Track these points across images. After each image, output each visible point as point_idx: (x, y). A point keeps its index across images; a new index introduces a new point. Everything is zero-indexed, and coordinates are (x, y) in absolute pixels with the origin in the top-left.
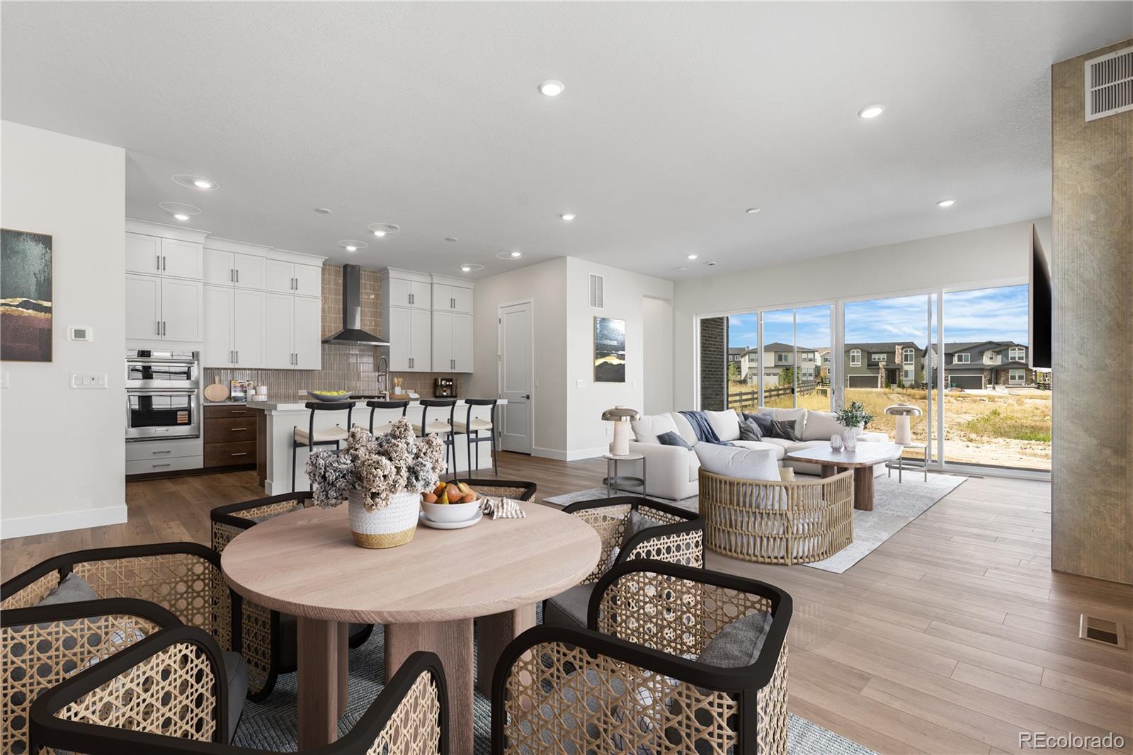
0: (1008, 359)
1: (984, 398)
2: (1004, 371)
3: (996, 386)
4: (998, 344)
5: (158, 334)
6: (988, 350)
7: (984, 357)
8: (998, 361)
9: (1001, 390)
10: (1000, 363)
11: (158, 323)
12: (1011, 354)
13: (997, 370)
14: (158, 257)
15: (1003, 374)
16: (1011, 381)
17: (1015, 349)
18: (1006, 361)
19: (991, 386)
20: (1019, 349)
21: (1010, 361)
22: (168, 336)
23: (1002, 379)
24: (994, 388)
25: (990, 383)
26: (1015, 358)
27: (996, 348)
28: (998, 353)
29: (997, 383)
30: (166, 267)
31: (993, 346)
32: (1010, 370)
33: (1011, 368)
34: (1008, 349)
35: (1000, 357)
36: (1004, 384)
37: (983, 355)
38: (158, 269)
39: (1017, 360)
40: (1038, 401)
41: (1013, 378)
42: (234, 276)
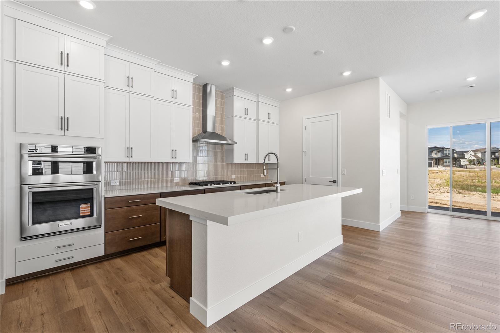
0: (443, 154)
1: (438, 172)
2: (442, 159)
3: (439, 166)
4: (439, 148)
5: (61, 129)
6: (435, 150)
7: (433, 153)
8: (439, 155)
9: (441, 168)
10: (440, 156)
11: (61, 118)
12: (445, 152)
13: (438, 159)
14: (62, 53)
15: (441, 161)
16: (445, 164)
17: (446, 150)
18: (443, 155)
19: (436, 166)
20: (448, 150)
21: (444, 155)
22: (71, 132)
23: (441, 163)
24: (438, 167)
25: (436, 164)
26: (446, 154)
27: (438, 150)
28: (439, 152)
29: (438, 165)
30: (69, 64)
31: (437, 148)
32: (444, 159)
33: (445, 158)
34: (443, 150)
35: (440, 154)
36: (442, 165)
37: (432, 153)
38: (61, 64)
39: (447, 155)
40: (462, 173)
41: (446, 162)
42: (130, 81)
